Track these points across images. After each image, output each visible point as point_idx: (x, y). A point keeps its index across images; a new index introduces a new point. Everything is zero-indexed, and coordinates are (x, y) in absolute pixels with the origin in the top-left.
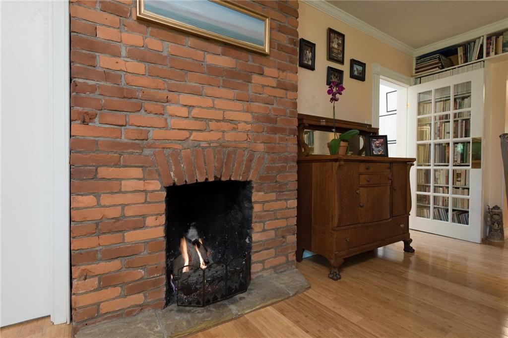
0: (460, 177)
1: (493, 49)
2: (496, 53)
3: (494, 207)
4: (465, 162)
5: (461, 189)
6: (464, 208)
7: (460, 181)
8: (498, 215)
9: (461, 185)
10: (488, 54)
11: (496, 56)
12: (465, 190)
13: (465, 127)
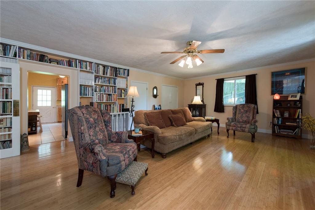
0: (3, 121)
1: (22, 55)
2: (23, 58)
3: (23, 134)
4: (5, 112)
5: (3, 128)
6: (5, 139)
7: (2, 124)
8: (26, 138)
9: (3, 126)
10: (19, 57)
11: (23, 59)
12: (6, 129)
13: (6, 93)
